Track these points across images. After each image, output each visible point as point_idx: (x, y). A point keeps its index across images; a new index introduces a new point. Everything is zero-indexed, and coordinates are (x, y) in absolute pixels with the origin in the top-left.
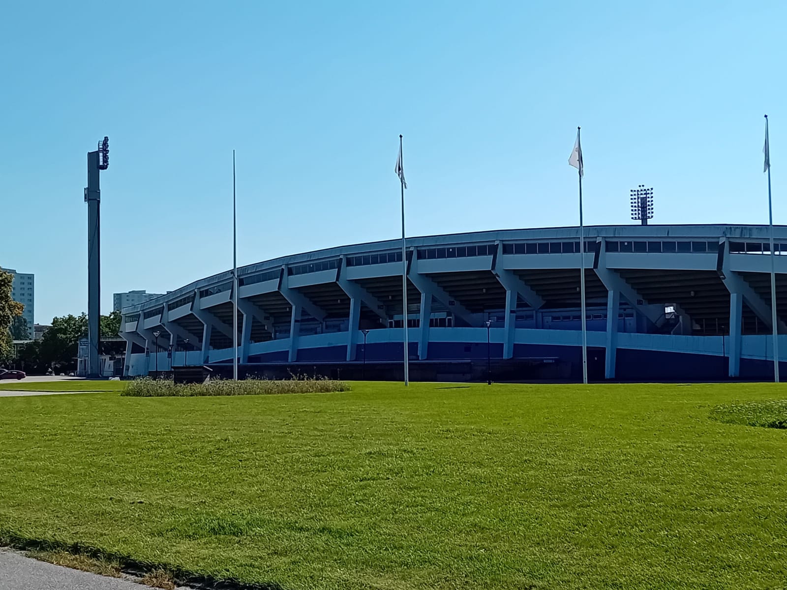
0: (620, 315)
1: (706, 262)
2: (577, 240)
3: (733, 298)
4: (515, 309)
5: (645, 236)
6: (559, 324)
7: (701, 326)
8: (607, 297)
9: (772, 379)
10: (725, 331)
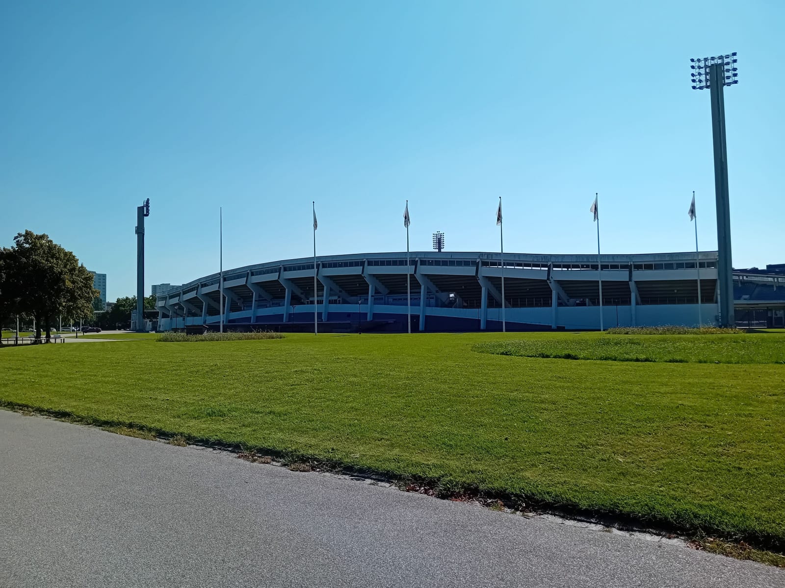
0: (427, 298)
1: (470, 271)
2: (406, 259)
3: (483, 289)
4: (374, 295)
5: (439, 257)
6: (396, 302)
7: (468, 303)
8: (420, 289)
9: (501, 330)
10: (479, 306)
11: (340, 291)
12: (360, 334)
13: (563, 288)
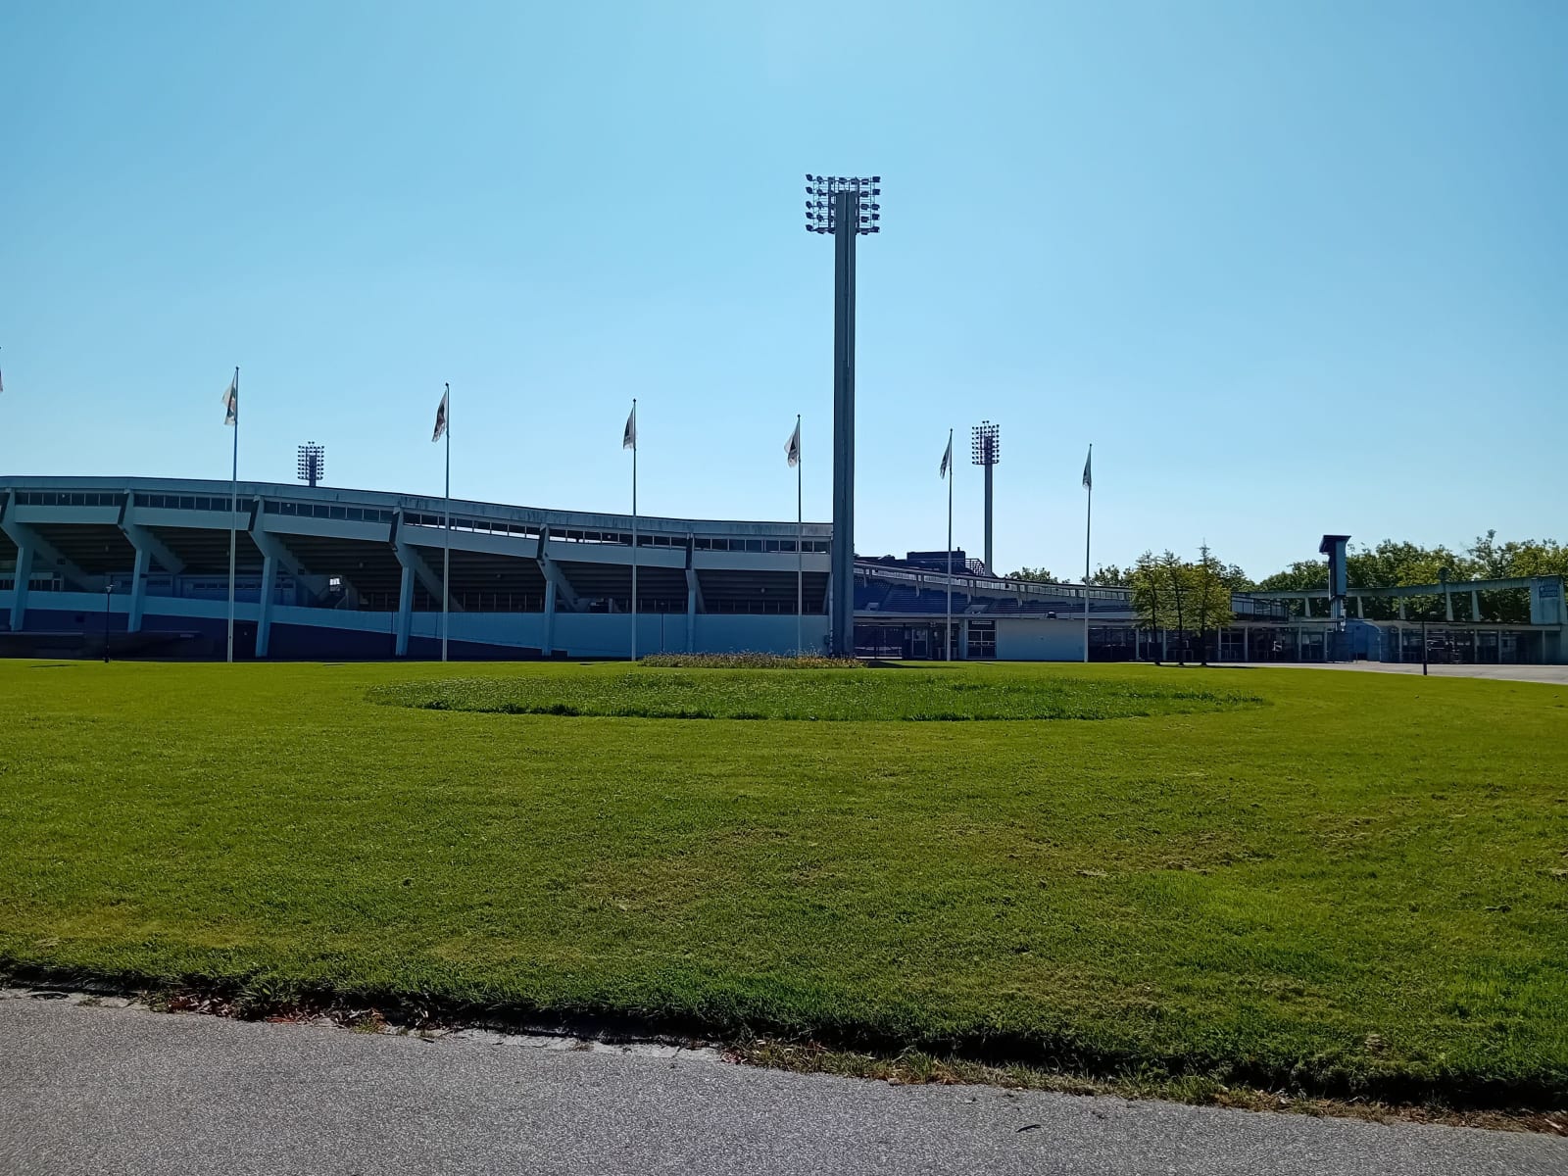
0: (277, 586)
1: (378, 532)
2: (229, 497)
3: (405, 572)
4: (146, 573)
5: (312, 499)
6: (199, 592)
7: (369, 600)
8: (263, 564)
9: (439, 658)
10: (395, 607)
11: (60, 562)
12: (107, 661)
13: (566, 575)
